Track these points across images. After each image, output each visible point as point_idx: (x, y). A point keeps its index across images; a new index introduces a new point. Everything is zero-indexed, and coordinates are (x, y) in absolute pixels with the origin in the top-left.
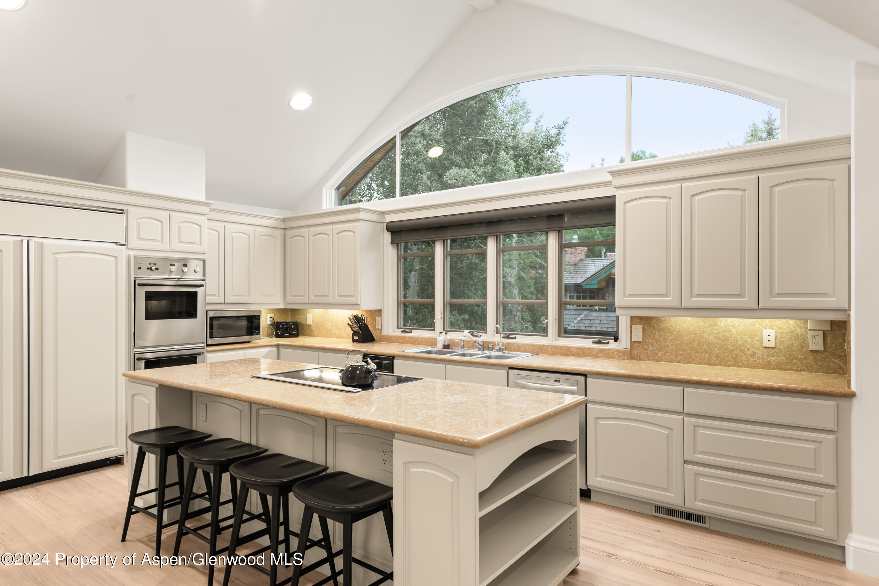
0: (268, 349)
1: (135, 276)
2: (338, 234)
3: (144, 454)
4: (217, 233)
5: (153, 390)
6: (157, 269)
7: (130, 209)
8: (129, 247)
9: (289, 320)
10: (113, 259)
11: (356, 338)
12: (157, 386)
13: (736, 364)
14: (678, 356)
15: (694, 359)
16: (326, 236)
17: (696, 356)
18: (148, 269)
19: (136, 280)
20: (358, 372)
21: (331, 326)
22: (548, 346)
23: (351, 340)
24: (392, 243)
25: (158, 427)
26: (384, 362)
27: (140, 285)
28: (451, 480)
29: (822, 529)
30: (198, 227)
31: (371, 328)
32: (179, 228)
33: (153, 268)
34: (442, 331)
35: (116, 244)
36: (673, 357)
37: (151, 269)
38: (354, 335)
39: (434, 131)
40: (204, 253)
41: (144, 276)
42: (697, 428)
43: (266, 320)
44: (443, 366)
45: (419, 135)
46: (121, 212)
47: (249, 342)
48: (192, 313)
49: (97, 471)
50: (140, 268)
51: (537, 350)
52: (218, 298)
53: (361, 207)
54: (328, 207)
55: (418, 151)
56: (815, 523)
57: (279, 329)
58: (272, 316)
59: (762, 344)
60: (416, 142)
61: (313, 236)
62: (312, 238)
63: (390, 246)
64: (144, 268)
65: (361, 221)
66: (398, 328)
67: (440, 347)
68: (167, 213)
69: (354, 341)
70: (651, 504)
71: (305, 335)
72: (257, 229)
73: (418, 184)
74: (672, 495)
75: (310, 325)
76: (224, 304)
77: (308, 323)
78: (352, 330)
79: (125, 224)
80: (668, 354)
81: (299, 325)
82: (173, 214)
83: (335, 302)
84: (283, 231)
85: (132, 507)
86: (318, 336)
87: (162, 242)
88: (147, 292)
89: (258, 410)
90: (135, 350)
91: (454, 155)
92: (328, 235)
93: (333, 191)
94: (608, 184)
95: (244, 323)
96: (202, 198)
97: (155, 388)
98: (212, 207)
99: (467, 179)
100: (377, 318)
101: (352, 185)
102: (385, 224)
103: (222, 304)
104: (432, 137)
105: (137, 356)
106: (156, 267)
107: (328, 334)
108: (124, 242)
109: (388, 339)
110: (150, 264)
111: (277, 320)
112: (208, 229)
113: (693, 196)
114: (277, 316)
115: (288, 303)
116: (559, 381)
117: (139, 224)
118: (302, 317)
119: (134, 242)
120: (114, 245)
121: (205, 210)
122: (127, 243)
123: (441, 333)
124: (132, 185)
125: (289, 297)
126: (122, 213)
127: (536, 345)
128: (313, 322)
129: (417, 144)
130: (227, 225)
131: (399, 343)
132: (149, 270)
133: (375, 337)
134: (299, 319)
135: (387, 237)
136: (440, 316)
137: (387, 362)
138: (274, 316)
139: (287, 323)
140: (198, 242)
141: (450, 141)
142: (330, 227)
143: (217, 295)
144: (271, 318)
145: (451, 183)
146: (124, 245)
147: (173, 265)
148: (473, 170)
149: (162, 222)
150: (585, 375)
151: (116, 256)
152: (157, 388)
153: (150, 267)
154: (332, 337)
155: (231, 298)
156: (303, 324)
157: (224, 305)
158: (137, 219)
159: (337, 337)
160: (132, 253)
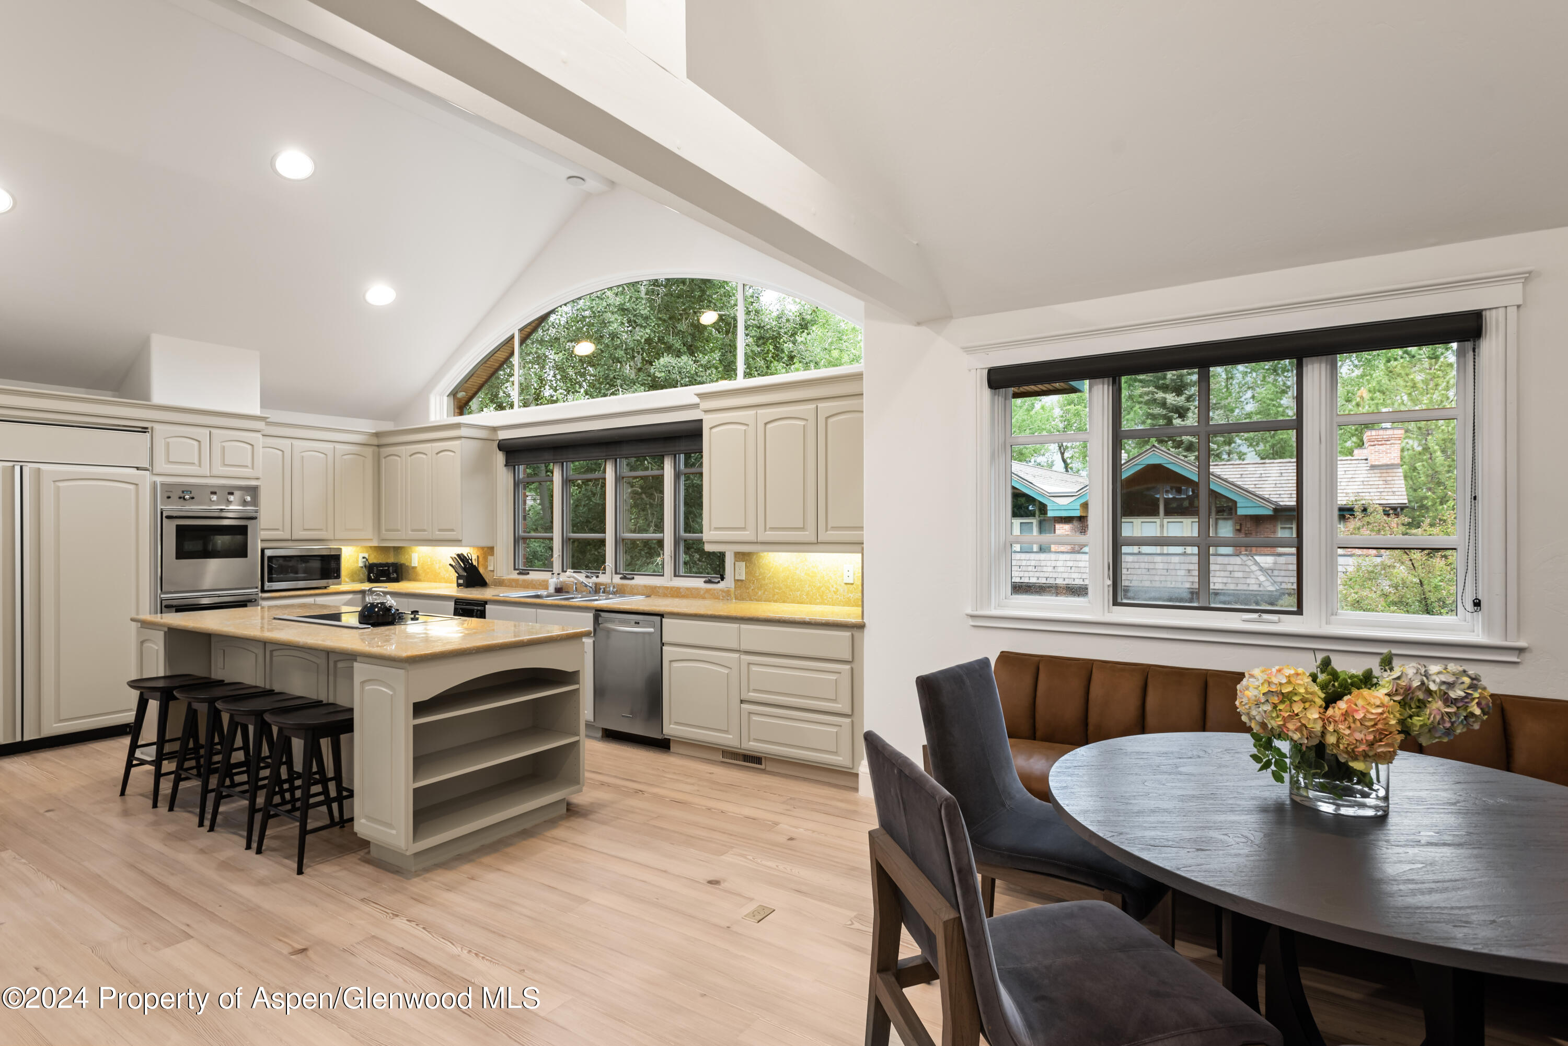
0: (350, 596)
1: (162, 507)
2: (437, 454)
3: (147, 701)
4: (280, 453)
5: (162, 634)
6: (193, 498)
7: (156, 426)
8: (154, 472)
9: (391, 560)
10: (132, 487)
11: (461, 581)
12: (166, 629)
13: (822, 603)
14: (775, 595)
15: (788, 598)
16: (424, 456)
17: (790, 595)
18: (180, 498)
19: (164, 512)
20: (376, 610)
21: (439, 568)
22: (659, 587)
23: (456, 585)
24: (506, 466)
25: (167, 674)
26: (476, 608)
27: (168, 517)
28: (391, 693)
29: (841, 758)
30: (249, 447)
31: (481, 570)
32: (223, 448)
33: (187, 497)
34: (560, 572)
35: (138, 468)
36: (771, 596)
37: (184, 499)
38: (458, 578)
39: (640, 304)
40: (257, 479)
41: (173, 508)
42: (751, 666)
43: (358, 561)
44: (534, 610)
45: (616, 310)
46: (144, 430)
47: (325, 588)
48: (241, 552)
49: (114, 739)
50: (169, 497)
51: (650, 592)
52: (282, 533)
53: (462, 421)
54: (438, 419)
55: (613, 333)
56: (836, 752)
57: (373, 573)
58: (366, 555)
59: (843, 579)
60: (611, 320)
61: (411, 456)
62: (409, 458)
63: (504, 469)
64: (175, 497)
65: (463, 439)
66: (515, 569)
67: (552, 590)
68: (207, 431)
69: (459, 585)
70: (719, 749)
71: (409, 580)
72: (338, 446)
73: (614, 378)
74: (731, 736)
75: (414, 568)
76: (292, 540)
77: (413, 565)
78: (456, 571)
79: (149, 445)
80: (766, 593)
81: (401, 568)
82: (214, 431)
83: (434, 537)
84: (376, 448)
85: (132, 758)
86: (424, 581)
87: (200, 466)
88: (177, 526)
89: (272, 651)
90: (162, 596)
91: (673, 336)
92: (426, 455)
93: (445, 398)
94: (696, 406)
95: (316, 564)
96: (257, 412)
97: (162, 633)
98: (268, 420)
99: (685, 370)
100: (490, 557)
101: (475, 390)
102: (498, 442)
103: (289, 540)
104: (637, 312)
105: (164, 603)
106: (191, 495)
107: (436, 578)
108: (148, 466)
109: (500, 583)
110: (183, 492)
111: (373, 560)
112: (263, 447)
113: (766, 424)
114: (372, 556)
115: (383, 540)
116: (638, 623)
117: (168, 445)
118: (406, 557)
119: (161, 465)
120: (134, 471)
121: (260, 425)
122: (152, 467)
123: (559, 574)
124: (158, 397)
125: (384, 532)
126: (145, 432)
127: (649, 586)
128: (419, 563)
129: (612, 322)
130: (295, 442)
131: (512, 587)
132: (182, 499)
133: (487, 581)
134: (403, 560)
135: (500, 457)
136: (558, 554)
137: (479, 608)
138: (369, 556)
139: (387, 565)
140: (250, 464)
141: (665, 317)
142: (429, 445)
143: (281, 528)
144: (364, 558)
145: (659, 376)
146: (147, 470)
147: (232, 494)
148: (694, 358)
149: (199, 441)
150: (662, 616)
151: (137, 483)
152: (165, 633)
153: (182, 495)
154: (440, 582)
155: (301, 533)
156: (408, 566)
157: (290, 542)
158: (165, 439)
159: (446, 582)
160: (159, 480)
